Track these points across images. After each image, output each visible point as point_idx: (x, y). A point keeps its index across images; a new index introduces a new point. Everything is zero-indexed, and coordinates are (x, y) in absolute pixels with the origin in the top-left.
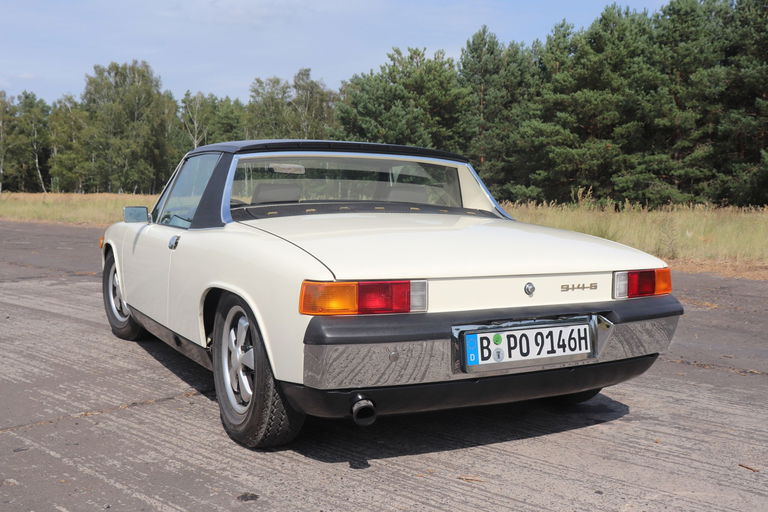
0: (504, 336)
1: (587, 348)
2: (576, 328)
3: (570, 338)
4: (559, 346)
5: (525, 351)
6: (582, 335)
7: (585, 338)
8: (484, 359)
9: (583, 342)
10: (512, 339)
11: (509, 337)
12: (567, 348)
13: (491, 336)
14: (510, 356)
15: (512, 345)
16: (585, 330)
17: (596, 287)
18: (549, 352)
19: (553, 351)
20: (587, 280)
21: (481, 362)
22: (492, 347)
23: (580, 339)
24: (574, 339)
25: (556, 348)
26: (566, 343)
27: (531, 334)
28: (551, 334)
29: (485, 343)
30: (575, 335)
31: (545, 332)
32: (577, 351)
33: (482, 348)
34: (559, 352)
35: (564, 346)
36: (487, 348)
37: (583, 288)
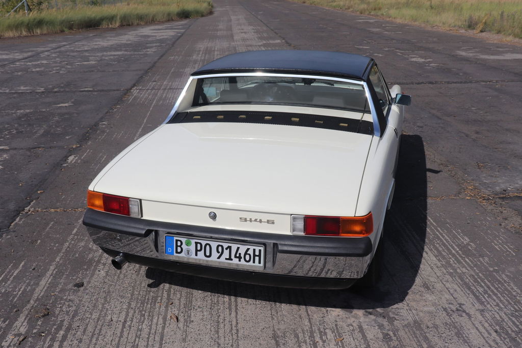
0: (193, 242)
1: (260, 263)
2: (252, 248)
3: (246, 253)
4: (236, 257)
5: (208, 254)
6: (257, 253)
7: (259, 256)
8: (177, 252)
9: (257, 258)
10: (199, 245)
11: (196, 243)
12: (242, 260)
13: (184, 240)
14: (196, 255)
15: (199, 248)
16: (260, 251)
17: (273, 223)
18: (226, 259)
19: (230, 259)
20: (265, 218)
21: (175, 254)
22: (184, 246)
23: (255, 255)
24: (250, 255)
25: (233, 257)
26: (242, 256)
27: (214, 245)
28: (230, 248)
29: (179, 243)
30: (251, 252)
31: (225, 245)
32: (251, 263)
33: (177, 246)
34: (235, 261)
35: (240, 258)
36: (180, 246)
37: (261, 221)
